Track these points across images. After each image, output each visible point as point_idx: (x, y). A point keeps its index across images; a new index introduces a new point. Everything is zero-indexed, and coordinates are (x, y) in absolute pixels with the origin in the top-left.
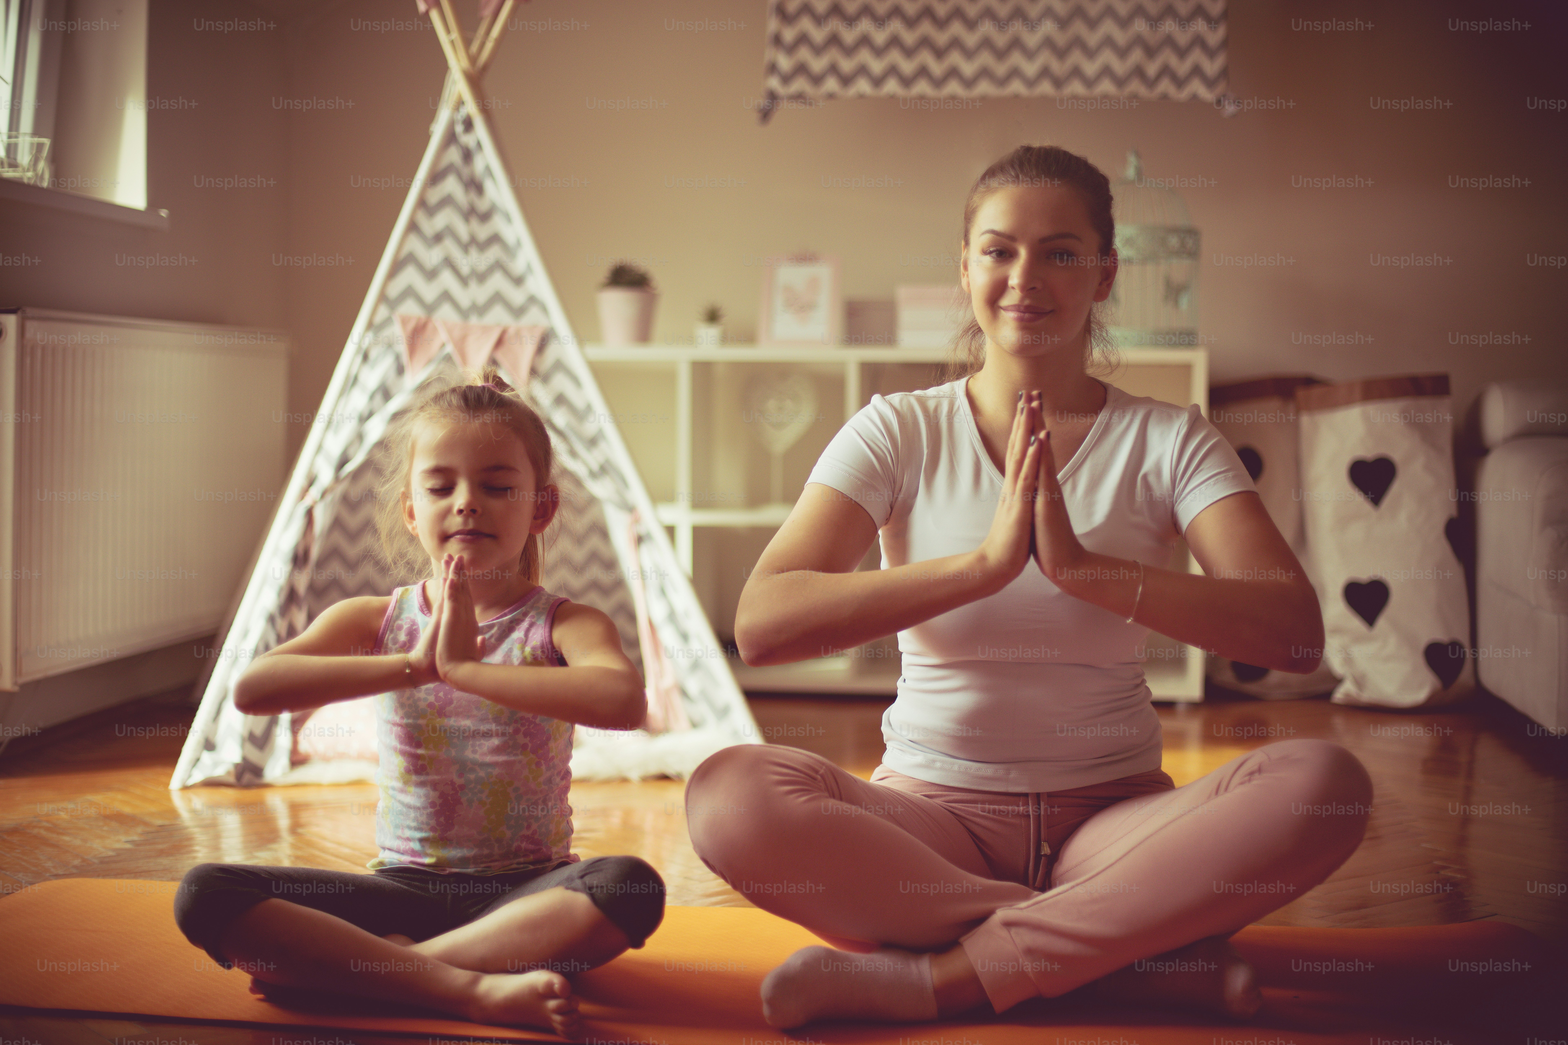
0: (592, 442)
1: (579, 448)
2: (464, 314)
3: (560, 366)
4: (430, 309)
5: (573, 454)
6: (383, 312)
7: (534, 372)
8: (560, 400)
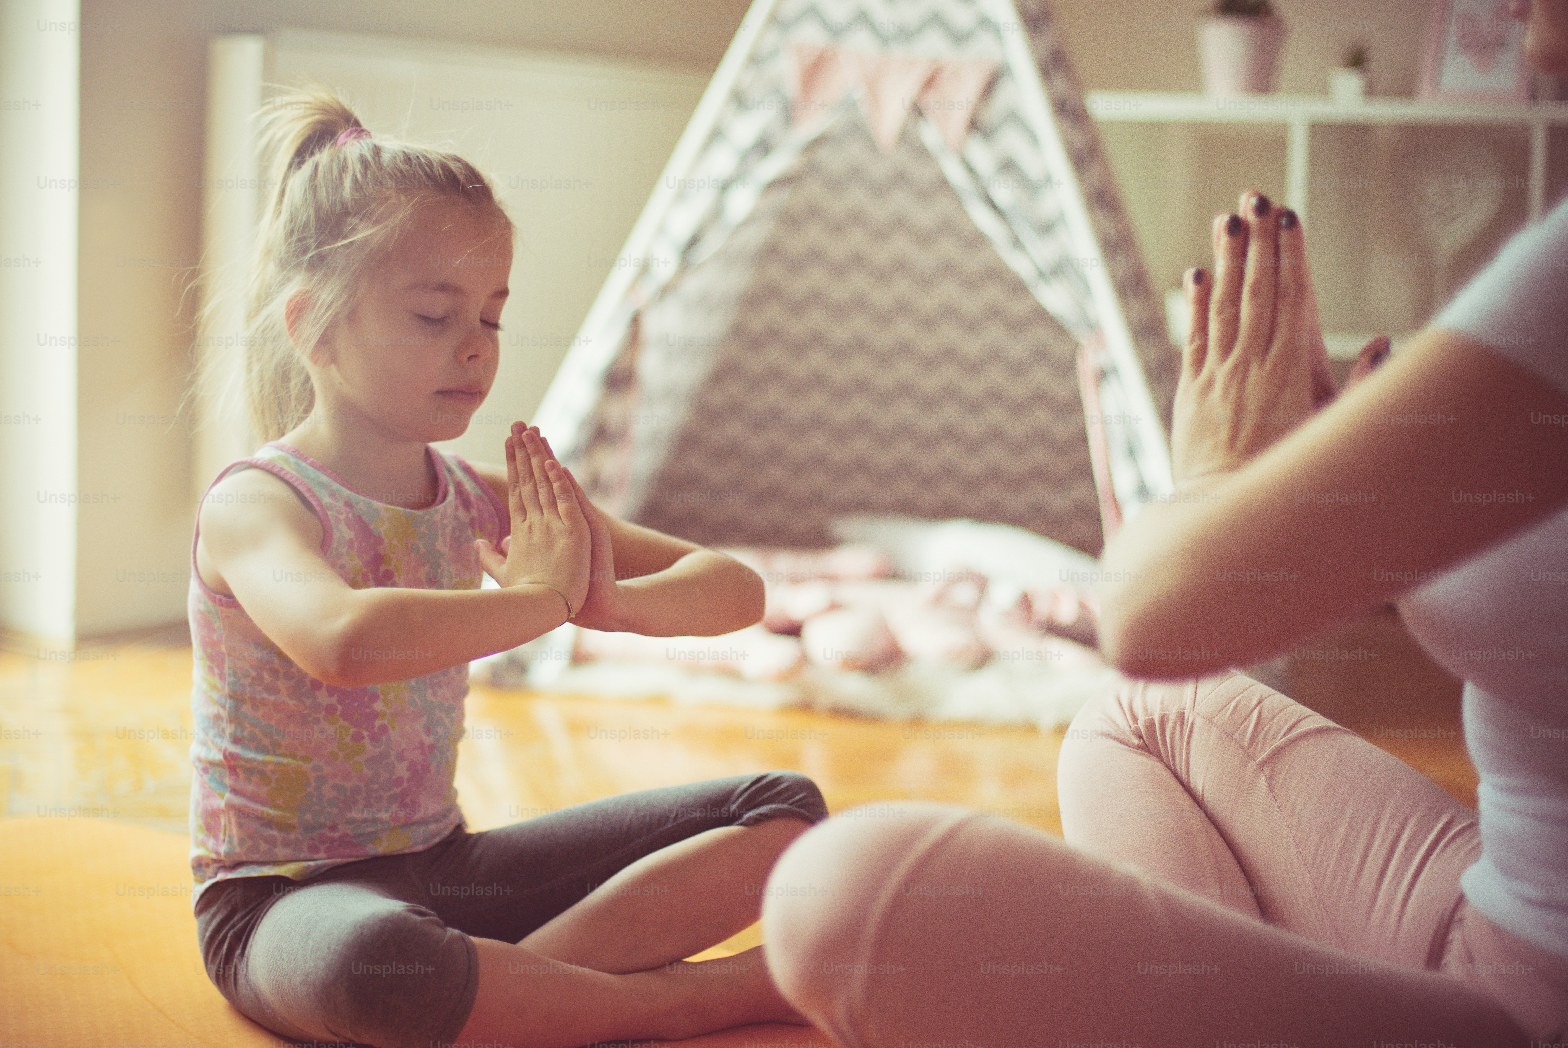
0: (1047, 228)
1: (1027, 235)
2: (883, 39)
3: (1014, 117)
4: (835, 32)
5: (1017, 243)
6: (772, 39)
7: (974, 125)
8: (1008, 166)
